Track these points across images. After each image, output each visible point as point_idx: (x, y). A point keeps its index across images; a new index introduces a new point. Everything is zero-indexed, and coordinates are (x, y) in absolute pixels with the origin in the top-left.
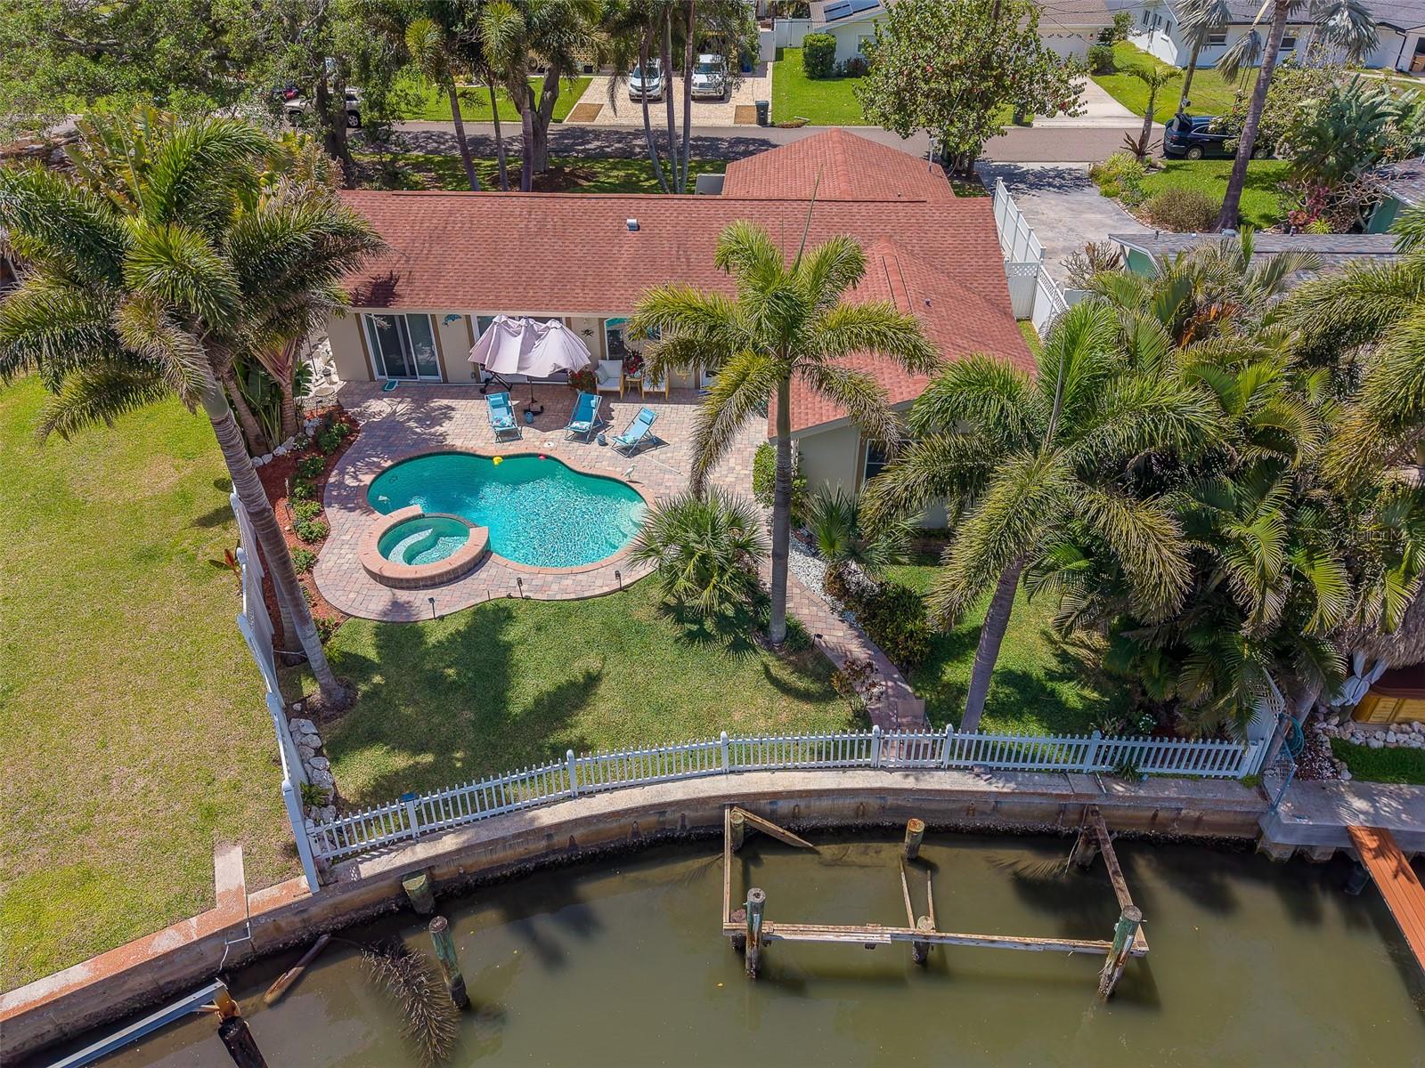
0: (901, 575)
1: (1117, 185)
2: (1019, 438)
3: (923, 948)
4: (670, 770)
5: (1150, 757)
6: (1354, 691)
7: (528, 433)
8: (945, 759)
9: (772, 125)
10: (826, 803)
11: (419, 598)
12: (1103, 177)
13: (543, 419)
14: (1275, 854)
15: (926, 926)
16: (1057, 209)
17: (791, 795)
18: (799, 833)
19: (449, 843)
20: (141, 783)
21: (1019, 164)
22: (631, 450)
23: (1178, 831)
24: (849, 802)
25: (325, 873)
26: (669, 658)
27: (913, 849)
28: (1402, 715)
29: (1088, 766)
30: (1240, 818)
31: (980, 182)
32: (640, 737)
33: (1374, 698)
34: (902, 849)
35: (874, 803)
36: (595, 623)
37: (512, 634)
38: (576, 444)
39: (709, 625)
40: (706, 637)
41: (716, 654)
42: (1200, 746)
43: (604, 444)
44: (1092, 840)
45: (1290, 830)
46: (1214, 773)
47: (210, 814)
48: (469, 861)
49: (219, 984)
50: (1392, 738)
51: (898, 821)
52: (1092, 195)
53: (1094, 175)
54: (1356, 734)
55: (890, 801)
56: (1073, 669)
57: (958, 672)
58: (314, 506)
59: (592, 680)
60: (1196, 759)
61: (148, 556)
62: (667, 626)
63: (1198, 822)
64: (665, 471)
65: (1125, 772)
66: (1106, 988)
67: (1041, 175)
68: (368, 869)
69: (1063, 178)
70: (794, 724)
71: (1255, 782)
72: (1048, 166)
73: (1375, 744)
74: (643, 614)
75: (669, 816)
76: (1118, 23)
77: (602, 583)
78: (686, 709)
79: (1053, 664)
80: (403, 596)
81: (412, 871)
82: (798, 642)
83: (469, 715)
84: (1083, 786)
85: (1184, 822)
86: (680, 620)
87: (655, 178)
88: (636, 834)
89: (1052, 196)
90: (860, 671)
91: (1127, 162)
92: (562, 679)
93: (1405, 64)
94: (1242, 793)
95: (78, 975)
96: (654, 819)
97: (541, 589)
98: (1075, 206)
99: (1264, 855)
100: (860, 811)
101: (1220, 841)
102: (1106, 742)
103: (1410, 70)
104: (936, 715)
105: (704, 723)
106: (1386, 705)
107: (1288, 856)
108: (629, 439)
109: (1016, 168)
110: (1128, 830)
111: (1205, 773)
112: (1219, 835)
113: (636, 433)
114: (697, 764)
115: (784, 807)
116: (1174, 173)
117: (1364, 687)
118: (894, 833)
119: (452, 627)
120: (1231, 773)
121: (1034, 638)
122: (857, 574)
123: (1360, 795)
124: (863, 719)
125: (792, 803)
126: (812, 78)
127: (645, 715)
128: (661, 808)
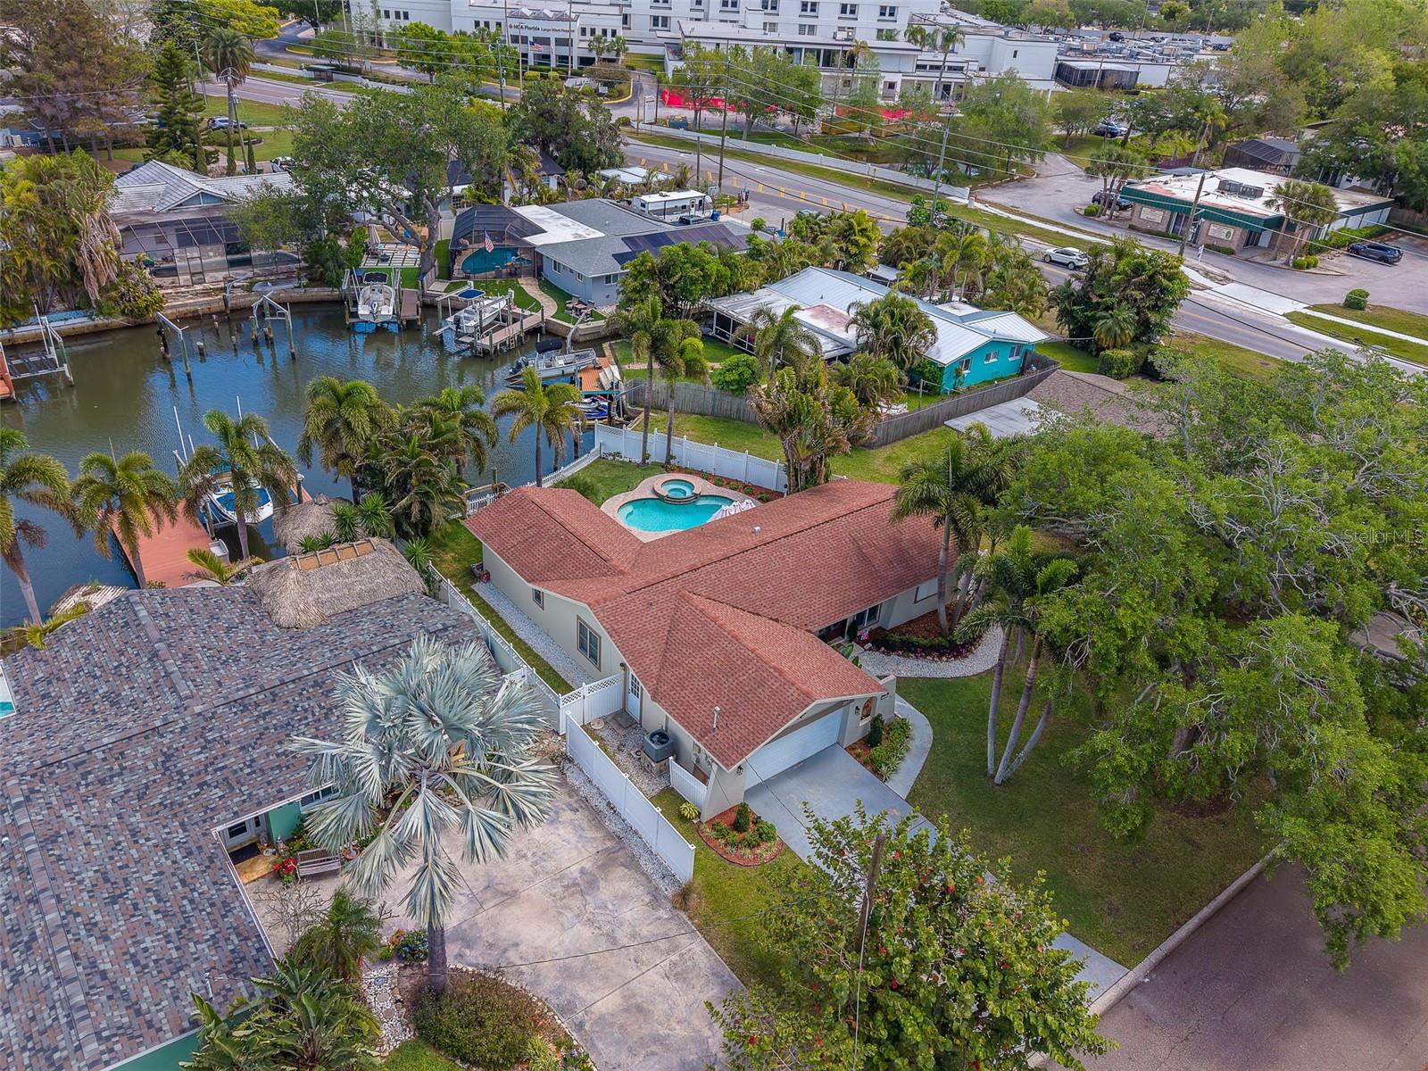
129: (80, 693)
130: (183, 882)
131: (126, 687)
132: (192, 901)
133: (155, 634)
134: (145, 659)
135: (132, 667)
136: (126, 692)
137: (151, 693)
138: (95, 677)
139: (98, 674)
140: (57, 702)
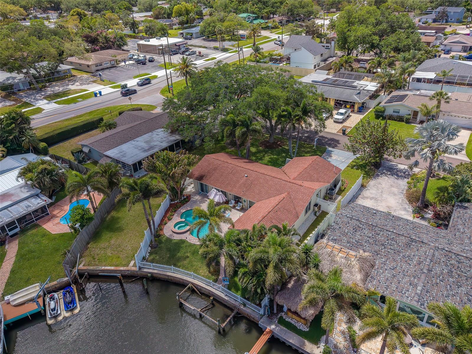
1: (414, 181)
4: (185, 274)
8: (221, 290)
9: (346, 135)
10: (204, 289)
12: (414, 177)
16: (387, 184)
18: (199, 292)
19: (156, 271)
25: (140, 268)
27: (212, 302)
28: (293, 317)
30: (258, 320)
35: (211, 293)
37: (182, 246)
52: (404, 182)
54: (284, 317)
55: (213, 293)
60: (254, 308)
65: (245, 305)
67: (400, 171)
68: (145, 270)
69: (405, 173)
71: (262, 315)
75: (184, 281)
77: (199, 243)
80: (173, 234)
81: (150, 273)
83: (168, 255)
84: (237, 304)
89: (392, 179)
91: (424, 174)
92: (183, 255)
94: (258, 316)
95: (112, 268)
96: (182, 281)
97: (190, 240)
98: (394, 184)
102: (241, 298)
106: (290, 314)
109: (396, 166)
111: (256, 311)
114: (189, 275)
115: (199, 288)
119: (175, 241)
123: (275, 325)
127: (189, 266)
129: (458, 287)
130: (465, 224)
131: (444, 272)
132: (466, 221)
133: (423, 277)
134: (433, 273)
135: (438, 275)
136: (445, 271)
137: (440, 262)
138: (451, 287)
139: (449, 286)
140: (467, 293)
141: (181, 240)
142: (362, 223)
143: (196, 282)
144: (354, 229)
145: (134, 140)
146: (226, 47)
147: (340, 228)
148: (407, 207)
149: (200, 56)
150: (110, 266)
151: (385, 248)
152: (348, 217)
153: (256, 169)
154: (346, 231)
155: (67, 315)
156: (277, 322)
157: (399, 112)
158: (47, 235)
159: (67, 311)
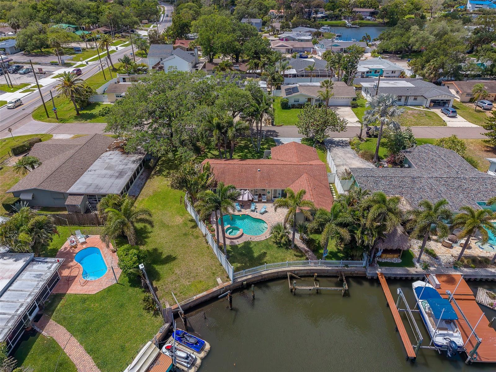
0: (312, 236)
1: (355, 146)
2: (327, 221)
3: (317, 290)
4: (279, 266)
5: (350, 264)
6: (379, 254)
7: (243, 210)
8: (320, 265)
9: (275, 125)
10: (302, 272)
11: (234, 241)
12: (352, 144)
13: (245, 207)
14: (369, 278)
15: (318, 286)
16: (341, 153)
17: (297, 270)
18: (299, 276)
19: (250, 277)
20: (202, 269)
21: (334, 138)
22: (262, 214)
23: (355, 275)
24: (306, 271)
25: (234, 281)
26: (276, 250)
27: (316, 278)
28: (387, 257)
29: (341, 265)
30: (363, 273)
31: (324, 144)
32: (274, 262)
33: (382, 254)
34: (314, 278)
35: (309, 272)
36: (263, 245)
37: (251, 246)
38: (252, 212)
39: (282, 245)
40: (282, 247)
41: (284, 250)
42: (357, 262)
43: (257, 212)
44: (341, 276)
45: (369, 273)
46: (359, 266)
47: (214, 273)
48: (251, 280)
49: (229, 291)
50: (385, 260)
51: (313, 274)
52: (349, 149)
53: (350, 143)
54: (380, 260)
55: (312, 271)
56: (339, 251)
57: (322, 251)
58: (210, 225)
59: (265, 253)
60: (356, 264)
61: (185, 235)
62: (275, 245)
63: (357, 274)
64: (269, 217)
65: (347, 266)
66: (343, 295)
67: (339, 142)
68: (239, 280)
69: (343, 143)
70: (297, 260)
71: (365, 267)
72: (341, 139)
73: (383, 261)
74: (271, 243)
75: (279, 274)
76: (357, 96)
77: (263, 238)
78: (280, 258)
79: (337, 250)
80: (232, 240)
81: (244, 281)
82: (296, 247)
83: (247, 259)
84: (340, 268)
85: (355, 273)
86: (277, 244)
87: (252, 143)
88: (274, 277)
89: (341, 149)
90: (307, 252)
91: (357, 140)
92: (260, 254)
93: (428, 105)
94: (363, 269)
95: (205, 293)
96: (277, 274)
97: (253, 239)
98: (345, 152)
99: (367, 278)
100: (307, 273)
101: (361, 276)
102: (343, 261)
103: (429, 106)
104: (318, 258)
105: (283, 260)
106: (384, 255)
107: (370, 278)
108: (262, 212)
109: (333, 140)
110: (347, 275)
111: (358, 266)
112: (361, 275)
113: (263, 210)
114: (283, 265)
116: (368, 142)
117: (381, 253)
118: (313, 276)
119: (241, 245)
120: (362, 266)
121: (333, 246)
122: (305, 236)
123: (380, 268)
124: (307, 259)
125: (297, 271)
126: (283, 109)
127: (274, 259)
128: (278, 272)
129: (459, 195)
130: (421, 161)
133: (443, 195)
134: (443, 192)
135: (446, 192)
136: (445, 189)
137: (438, 185)
139: (455, 196)
141: (245, 242)
142: (376, 177)
143: (292, 268)
144: (375, 183)
145: (89, 169)
146: (66, 62)
147: (365, 185)
148: (369, 164)
149: (42, 74)
150: (200, 292)
151: (403, 188)
152: (364, 177)
153: (262, 163)
154: (371, 186)
155: (203, 354)
156: (378, 266)
157: (298, 101)
158: (88, 299)
159: (199, 352)
